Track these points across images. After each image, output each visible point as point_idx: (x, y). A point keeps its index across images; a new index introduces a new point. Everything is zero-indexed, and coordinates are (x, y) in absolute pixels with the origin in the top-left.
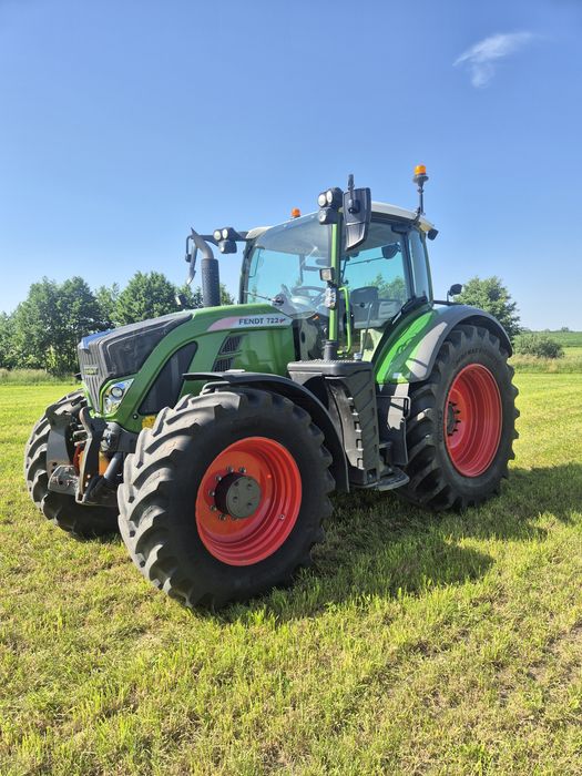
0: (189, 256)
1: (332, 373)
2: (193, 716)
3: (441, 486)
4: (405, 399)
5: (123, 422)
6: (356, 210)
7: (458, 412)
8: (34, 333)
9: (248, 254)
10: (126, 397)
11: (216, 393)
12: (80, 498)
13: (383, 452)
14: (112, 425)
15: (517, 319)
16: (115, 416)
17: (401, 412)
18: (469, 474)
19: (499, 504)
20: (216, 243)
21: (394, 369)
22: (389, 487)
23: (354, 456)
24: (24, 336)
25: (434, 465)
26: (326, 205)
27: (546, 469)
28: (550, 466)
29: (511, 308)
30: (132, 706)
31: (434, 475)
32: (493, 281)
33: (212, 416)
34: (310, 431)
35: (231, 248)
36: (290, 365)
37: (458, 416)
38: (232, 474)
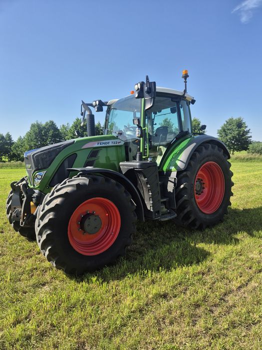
0: (82, 113)
1: (137, 167)
2: (52, 325)
3: (192, 218)
4: (175, 179)
5: (42, 190)
6: (149, 92)
7: (204, 184)
8: (33, 145)
9: (108, 112)
10: (43, 179)
11: (80, 177)
12: (22, 224)
13: (164, 203)
14: (37, 191)
15: (251, 137)
16: (38, 187)
17: (173, 184)
18: (207, 213)
19: (220, 227)
20: (94, 107)
21: (170, 165)
22: (166, 219)
23: (149, 205)
24: (28, 146)
25: (188, 209)
26: (138, 90)
27: (249, 210)
28: (252, 208)
29: (248, 132)
30: (28, 320)
31: (189, 213)
32: (239, 119)
33: (75, 189)
34: (124, 194)
35: (100, 109)
36: (121, 163)
37: (204, 186)
38: (88, 214)
